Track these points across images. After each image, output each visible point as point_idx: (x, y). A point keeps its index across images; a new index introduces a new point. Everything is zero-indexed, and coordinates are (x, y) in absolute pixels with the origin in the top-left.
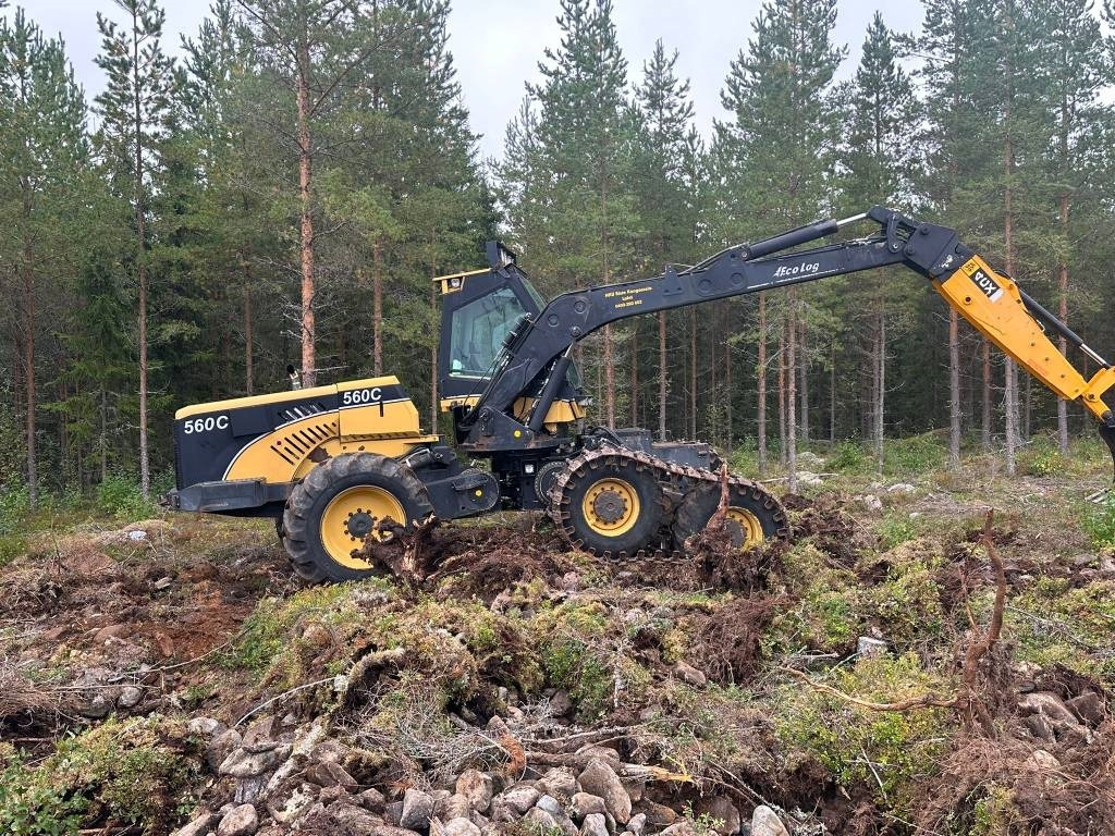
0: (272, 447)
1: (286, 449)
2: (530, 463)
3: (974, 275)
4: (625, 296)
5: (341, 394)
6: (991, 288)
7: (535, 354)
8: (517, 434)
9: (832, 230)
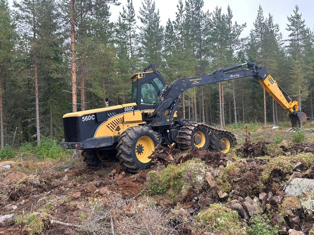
0: (107, 126)
1: (111, 126)
2: (168, 129)
3: (269, 79)
4: (195, 81)
5: (124, 108)
6: (272, 82)
7: (171, 97)
8: (168, 120)
9: (240, 66)
